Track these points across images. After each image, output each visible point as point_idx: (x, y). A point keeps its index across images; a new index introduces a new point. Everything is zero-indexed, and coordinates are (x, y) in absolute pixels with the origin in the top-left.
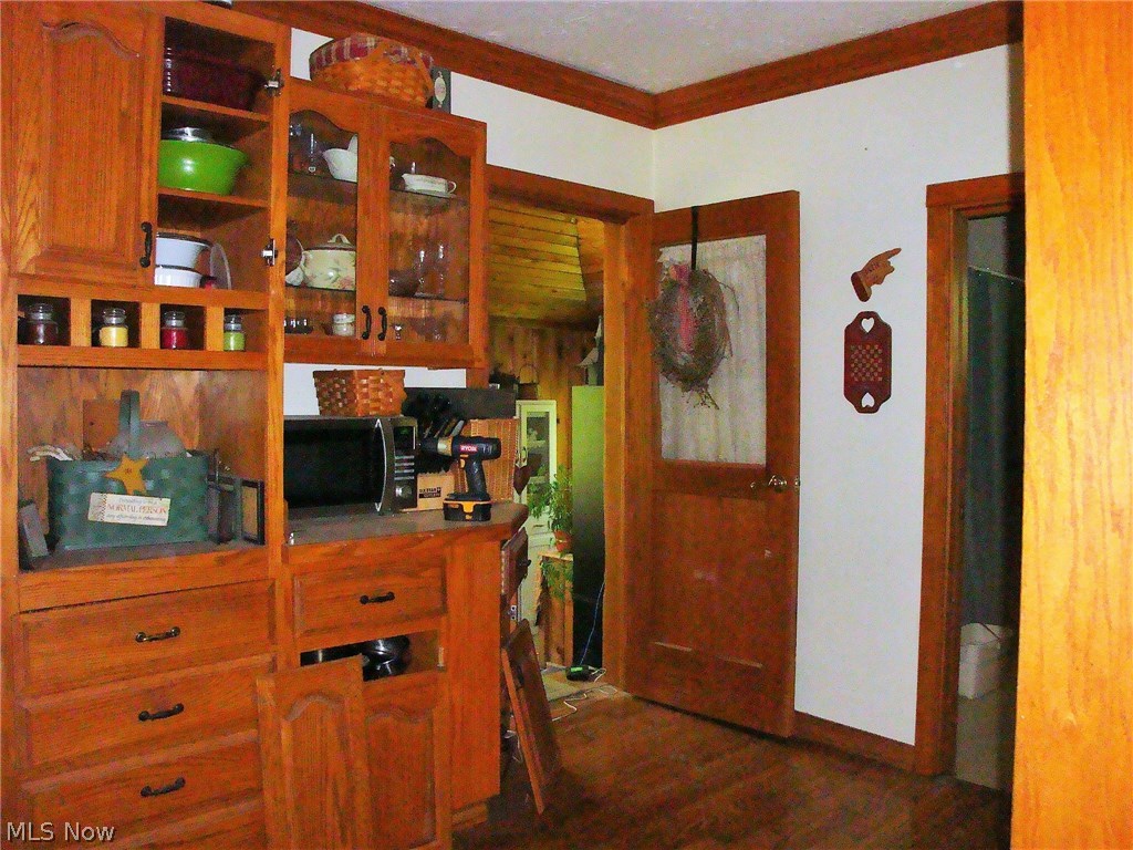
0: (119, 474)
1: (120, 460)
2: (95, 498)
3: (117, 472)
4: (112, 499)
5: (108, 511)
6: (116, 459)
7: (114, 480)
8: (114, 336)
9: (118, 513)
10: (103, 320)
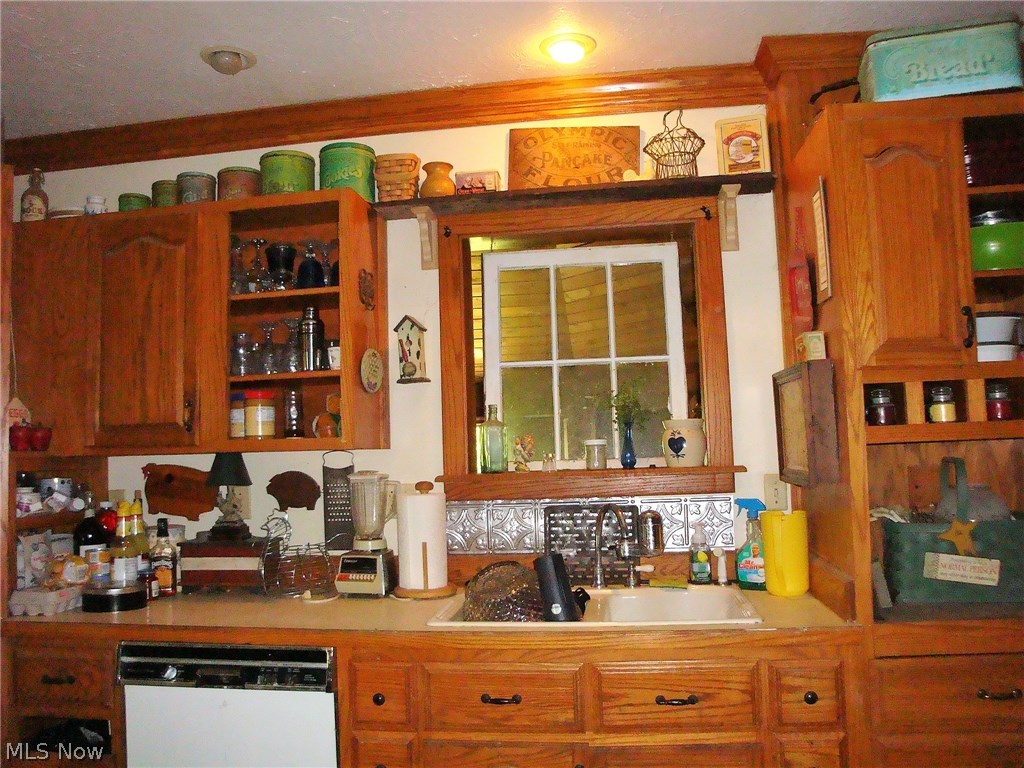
0: (950, 536)
1: (950, 523)
2: (929, 557)
3: (947, 534)
4: (944, 558)
5: (941, 570)
6: (946, 521)
7: (944, 540)
8: (943, 412)
9: (951, 571)
10: (932, 398)
